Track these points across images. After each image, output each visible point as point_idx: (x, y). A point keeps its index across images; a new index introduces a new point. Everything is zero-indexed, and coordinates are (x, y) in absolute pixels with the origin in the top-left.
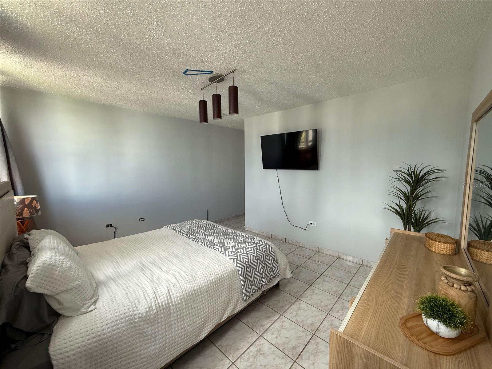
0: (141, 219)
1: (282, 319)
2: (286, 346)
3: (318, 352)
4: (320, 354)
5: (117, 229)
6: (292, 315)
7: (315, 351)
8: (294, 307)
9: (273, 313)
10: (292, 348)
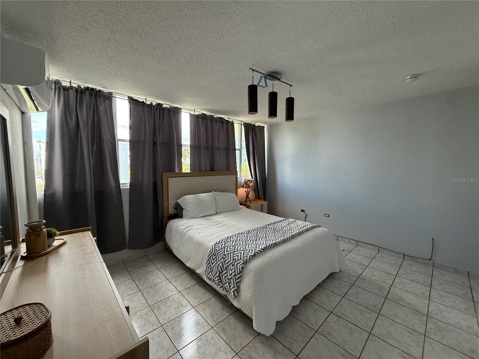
0: (327, 214)
1: (207, 326)
2: (177, 322)
3: (159, 347)
4: (157, 348)
5: (307, 215)
6: (210, 338)
7: (161, 345)
8: (222, 344)
9: (217, 320)
10: (173, 327)
